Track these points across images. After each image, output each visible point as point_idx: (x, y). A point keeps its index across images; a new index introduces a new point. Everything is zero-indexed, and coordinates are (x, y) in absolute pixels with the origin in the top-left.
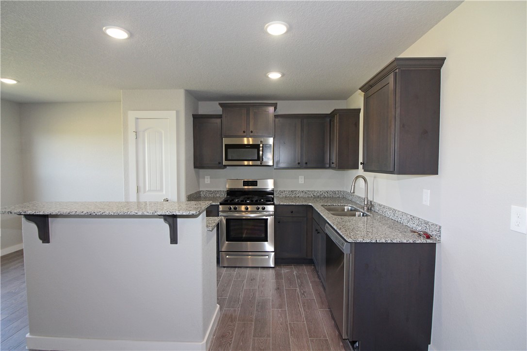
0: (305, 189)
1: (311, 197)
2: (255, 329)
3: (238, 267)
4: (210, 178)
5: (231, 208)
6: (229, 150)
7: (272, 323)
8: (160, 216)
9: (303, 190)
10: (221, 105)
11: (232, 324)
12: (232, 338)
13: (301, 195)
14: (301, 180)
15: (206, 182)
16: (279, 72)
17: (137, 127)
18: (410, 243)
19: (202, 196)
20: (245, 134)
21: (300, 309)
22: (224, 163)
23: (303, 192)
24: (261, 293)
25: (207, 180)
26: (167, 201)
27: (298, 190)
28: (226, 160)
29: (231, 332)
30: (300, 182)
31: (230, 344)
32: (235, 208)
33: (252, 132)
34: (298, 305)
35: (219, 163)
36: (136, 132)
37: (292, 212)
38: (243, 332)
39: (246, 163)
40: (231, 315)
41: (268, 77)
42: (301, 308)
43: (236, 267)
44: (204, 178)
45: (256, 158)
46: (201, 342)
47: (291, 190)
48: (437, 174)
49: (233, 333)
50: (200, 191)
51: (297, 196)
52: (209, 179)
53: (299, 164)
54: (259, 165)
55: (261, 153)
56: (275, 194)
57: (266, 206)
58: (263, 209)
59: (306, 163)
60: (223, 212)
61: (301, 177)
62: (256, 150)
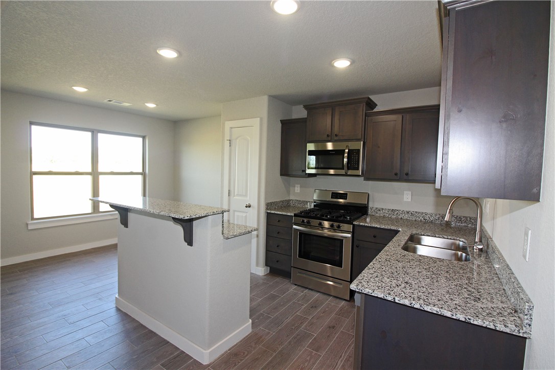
0: (411, 210)
1: (421, 221)
2: (271, 362)
3: (310, 289)
4: (301, 187)
5: (303, 221)
7: (293, 364)
9: (408, 210)
10: (306, 107)
11: (253, 346)
12: (242, 360)
13: (406, 217)
14: (407, 197)
15: (296, 191)
16: (348, 58)
17: (231, 136)
18: (459, 320)
19: (291, 205)
20: (329, 139)
21: (339, 362)
22: (307, 171)
23: (408, 212)
24: (311, 325)
25: (297, 189)
26: (250, 207)
27: (402, 209)
28: (310, 167)
29: (246, 353)
30: (405, 200)
31: (235, 365)
32: (308, 222)
33: (336, 135)
34: (341, 356)
35: (303, 171)
36: (230, 140)
37: (375, 237)
38: (257, 359)
40: (261, 337)
41: (333, 66)
42: (341, 361)
43: (307, 288)
44: (295, 187)
45: (341, 167)
46: (205, 350)
47: (392, 208)
49: (247, 355)
50: (290, 200)
51: (400, 217)
52: (299, 188)
53: (396, 174)
54: (346, 175)
55: (345, 160)
56: (369, 212)
57: (341, 225)
58: (339, 227)
59: (407, 174)
60: (296, 224)
61: (407, 192)
62: (341, 156)
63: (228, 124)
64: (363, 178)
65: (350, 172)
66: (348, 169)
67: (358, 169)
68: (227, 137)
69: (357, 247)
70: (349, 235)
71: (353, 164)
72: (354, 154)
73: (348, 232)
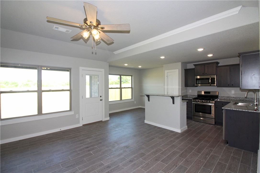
1: (238, 100)
4: (191, 90)
6: (197, 81)
8: (170, 97)
9: (233, 97)
10: (194, 65)
13: (233, 99)
15: (190, 92)
16: (212, 54)
19: (188, 96)
20: (204, 75)
23: (234, 97)
27: (231, 96)
28: (196, 84)
30: (232, 93)
32: (198, 101)
33: (206, 74)
35: (194, 85)
45: (208, 83)
47: (227, 96)
50: (188, 95)
51: (231, 99)
53: (229, 85)
54: (210, 86)
55: (210, 81)
56: (219, 98)
57: (210, 101)
58: (210, 102)
59: (232, 85)
60: (193, 102)
61: (233, 91)
62: (208, 80)
63: (166, 71)
64: (216, 86)
65: (212, 85)
66: (211, 84)
67: (215, 84)
68: (166, 75)
69: (216, 108)
70: (213, 104)
71: (213, 82)
72: (213, 79)
73: (213, 103)
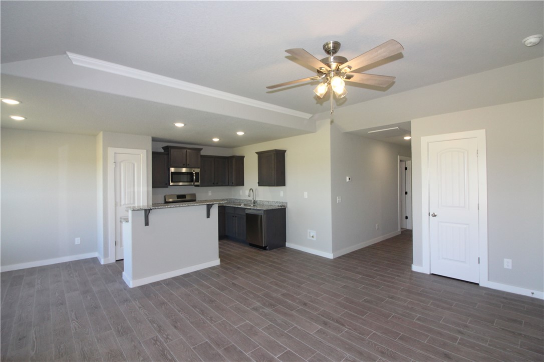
6: (174, 176)
14: (210, 194)
17: (115, 159)
20: (183, 166)
22: (171, 184)
28: (172, 181)
36: (115, 163)
39: (181, 184)
44: (158, 193)
48: (285, 185)
55: (194, 177)
61: (210, 191)
65: (195, 183)
67: (199, 182)
68: (111, 160)
